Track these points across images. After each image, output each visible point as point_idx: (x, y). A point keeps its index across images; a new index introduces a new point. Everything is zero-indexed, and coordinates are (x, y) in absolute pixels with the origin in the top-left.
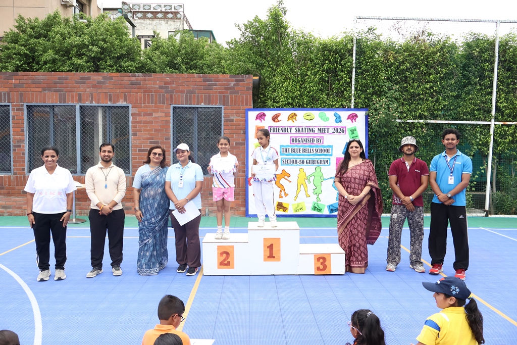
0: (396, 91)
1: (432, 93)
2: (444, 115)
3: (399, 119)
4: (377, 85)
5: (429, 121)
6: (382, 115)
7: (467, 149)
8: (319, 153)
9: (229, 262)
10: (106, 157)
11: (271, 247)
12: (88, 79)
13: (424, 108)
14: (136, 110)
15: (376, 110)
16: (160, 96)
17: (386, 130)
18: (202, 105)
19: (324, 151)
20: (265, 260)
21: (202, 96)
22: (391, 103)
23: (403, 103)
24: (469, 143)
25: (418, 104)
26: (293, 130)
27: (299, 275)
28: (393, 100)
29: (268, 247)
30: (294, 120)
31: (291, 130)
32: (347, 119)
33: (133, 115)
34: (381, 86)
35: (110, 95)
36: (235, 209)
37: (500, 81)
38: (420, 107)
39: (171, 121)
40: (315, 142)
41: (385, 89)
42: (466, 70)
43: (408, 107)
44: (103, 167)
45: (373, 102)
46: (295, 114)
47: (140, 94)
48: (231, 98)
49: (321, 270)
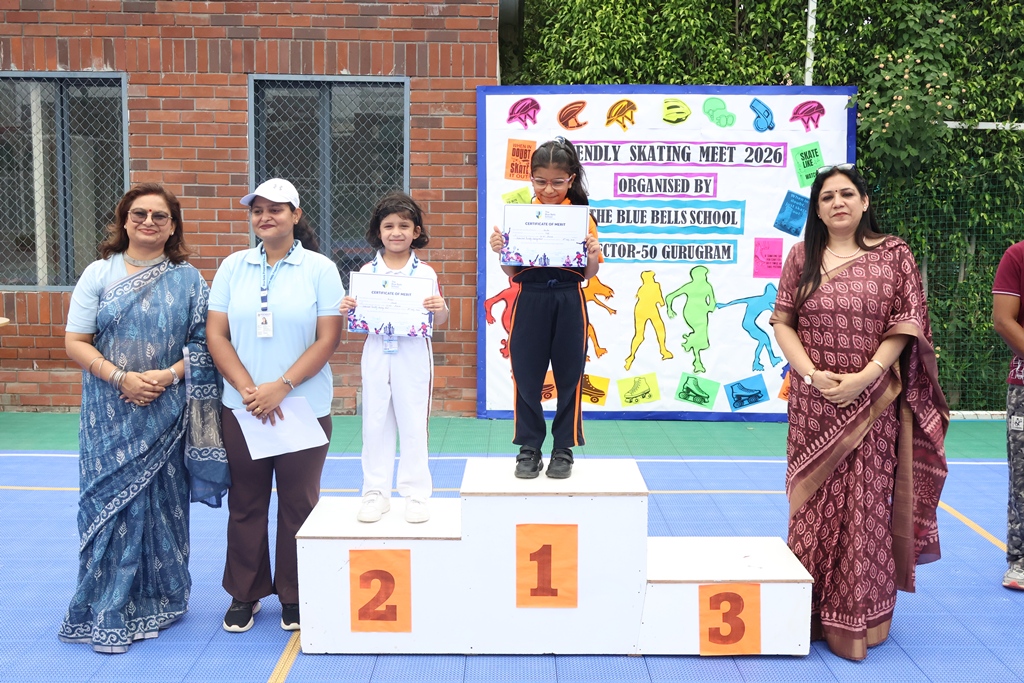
0: (948, 30)
3: (957, 118)
4: (888, 13)
6: (901, 107)
8: (703, 225)
9: (395, 607)
11: (543, 556)
14: (141, 92)
15: (881, 90)
16: (214, 46)
17: (914, 152)
18: (345, 75)
19: (717, 217)
20: (521, 603)
21: (342, 48)
22: (931, 68)
23: (966, 71)
25: (1014, 72)
26: (625, 154)
27: (644, 656)
28: (939, 57)
29: (533, 557)
30: (627, 122)
31: (616, 153)
32: (792, 119)
33: (132, 105)
34: (898, 15)
35: (62, 44)
36: (446, 392)
38: (1019, 81)
39: (251, 126)
40: (691, 191)
41: (911, 24)
43: (984, 83)
45: (874, 67)
46: (630, 103)
47: (155, 43)
48: (434, 52)
49: (725, 640)
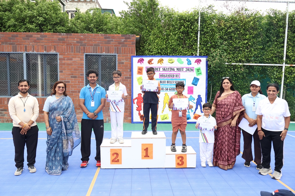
0: (225, 45)
1: (247, 47)
2: (254, 60)
3: (228, 62)
4: (214, 42)
5: (245, 64)
6: (217, 60)
7: (268, 81)
9: (119, 160)
10: (24, 90)
11: (146, 150)
12: (31, 36)
13: (242, 56)
14: (62, 57)
15: (213, 57)
16: (77, 47)
17: (219, 69)
18: (104, 53)
20: (142, 158)
21: (103, 48)
22: (222, 53)
23: (229, 53)
24: (270, 77)
25: (239, 53)
26: (161, 70)
27: (165, 168)
28: (224, 51)
29: (145, 150)
30: (162, 63)
31: (160, 69)
32: (195, 62)
33: (60, 59)
34: (216, 42)
35: (45, 47)
37: (289, 39)
38: (240, 55)
39: (85, 64)
40: (175, 77)
41: (218, 44)
42: (268, 32)
43: (233, 55)
44: (22, 96)
45: (211, 52)
46: (162, 59)
47: (65, 47)
48: (122, 49)
49: (180, 165)
